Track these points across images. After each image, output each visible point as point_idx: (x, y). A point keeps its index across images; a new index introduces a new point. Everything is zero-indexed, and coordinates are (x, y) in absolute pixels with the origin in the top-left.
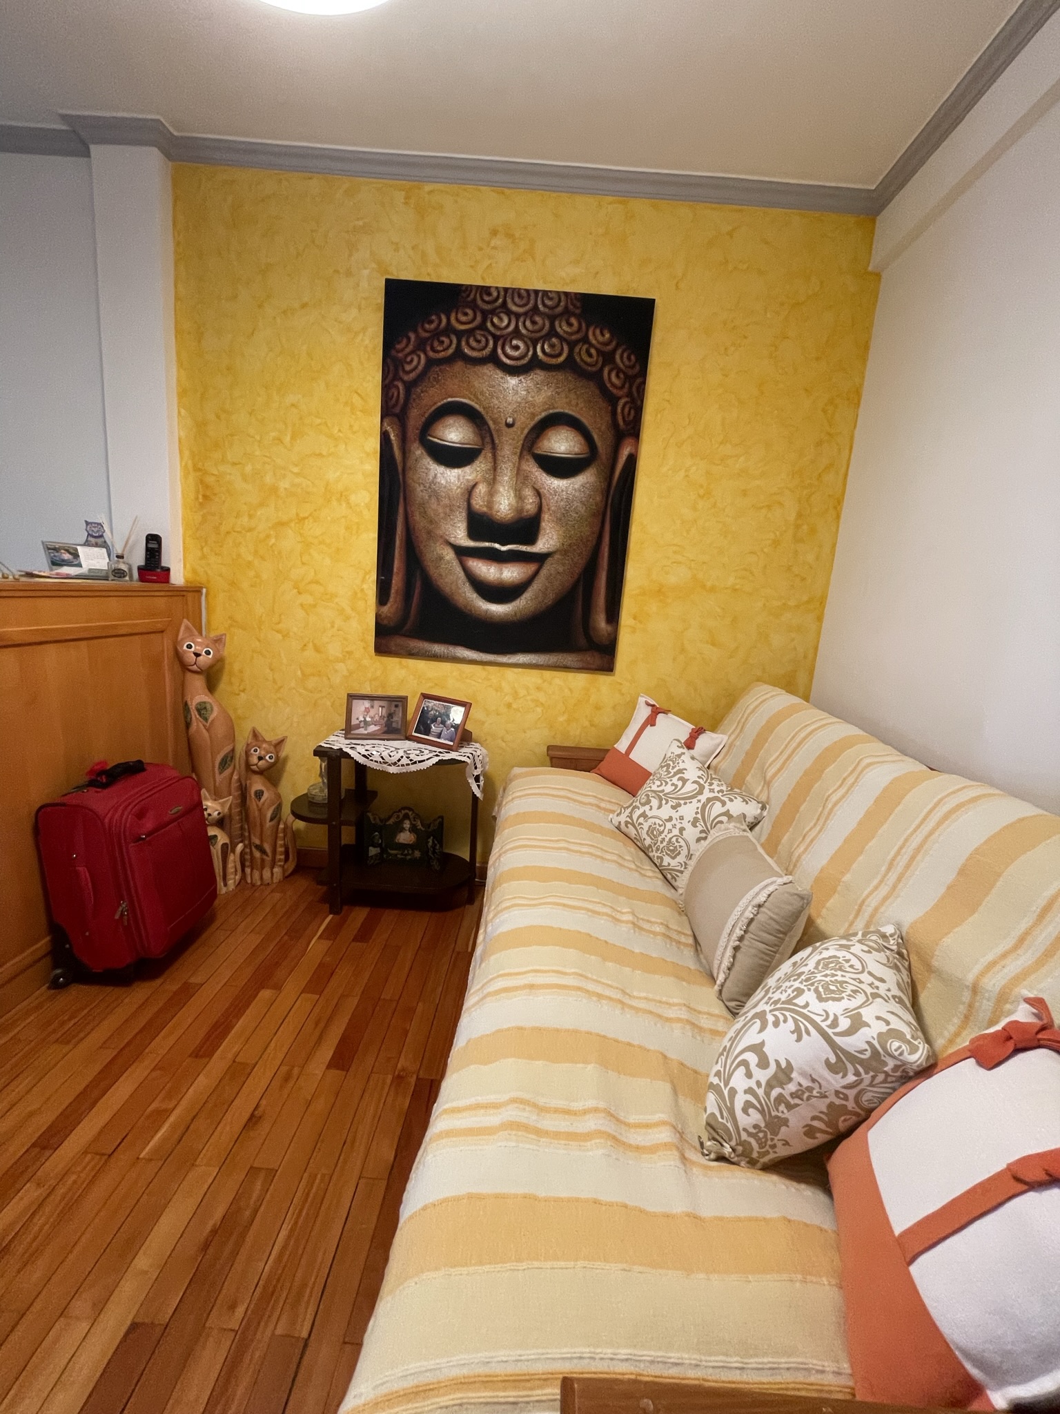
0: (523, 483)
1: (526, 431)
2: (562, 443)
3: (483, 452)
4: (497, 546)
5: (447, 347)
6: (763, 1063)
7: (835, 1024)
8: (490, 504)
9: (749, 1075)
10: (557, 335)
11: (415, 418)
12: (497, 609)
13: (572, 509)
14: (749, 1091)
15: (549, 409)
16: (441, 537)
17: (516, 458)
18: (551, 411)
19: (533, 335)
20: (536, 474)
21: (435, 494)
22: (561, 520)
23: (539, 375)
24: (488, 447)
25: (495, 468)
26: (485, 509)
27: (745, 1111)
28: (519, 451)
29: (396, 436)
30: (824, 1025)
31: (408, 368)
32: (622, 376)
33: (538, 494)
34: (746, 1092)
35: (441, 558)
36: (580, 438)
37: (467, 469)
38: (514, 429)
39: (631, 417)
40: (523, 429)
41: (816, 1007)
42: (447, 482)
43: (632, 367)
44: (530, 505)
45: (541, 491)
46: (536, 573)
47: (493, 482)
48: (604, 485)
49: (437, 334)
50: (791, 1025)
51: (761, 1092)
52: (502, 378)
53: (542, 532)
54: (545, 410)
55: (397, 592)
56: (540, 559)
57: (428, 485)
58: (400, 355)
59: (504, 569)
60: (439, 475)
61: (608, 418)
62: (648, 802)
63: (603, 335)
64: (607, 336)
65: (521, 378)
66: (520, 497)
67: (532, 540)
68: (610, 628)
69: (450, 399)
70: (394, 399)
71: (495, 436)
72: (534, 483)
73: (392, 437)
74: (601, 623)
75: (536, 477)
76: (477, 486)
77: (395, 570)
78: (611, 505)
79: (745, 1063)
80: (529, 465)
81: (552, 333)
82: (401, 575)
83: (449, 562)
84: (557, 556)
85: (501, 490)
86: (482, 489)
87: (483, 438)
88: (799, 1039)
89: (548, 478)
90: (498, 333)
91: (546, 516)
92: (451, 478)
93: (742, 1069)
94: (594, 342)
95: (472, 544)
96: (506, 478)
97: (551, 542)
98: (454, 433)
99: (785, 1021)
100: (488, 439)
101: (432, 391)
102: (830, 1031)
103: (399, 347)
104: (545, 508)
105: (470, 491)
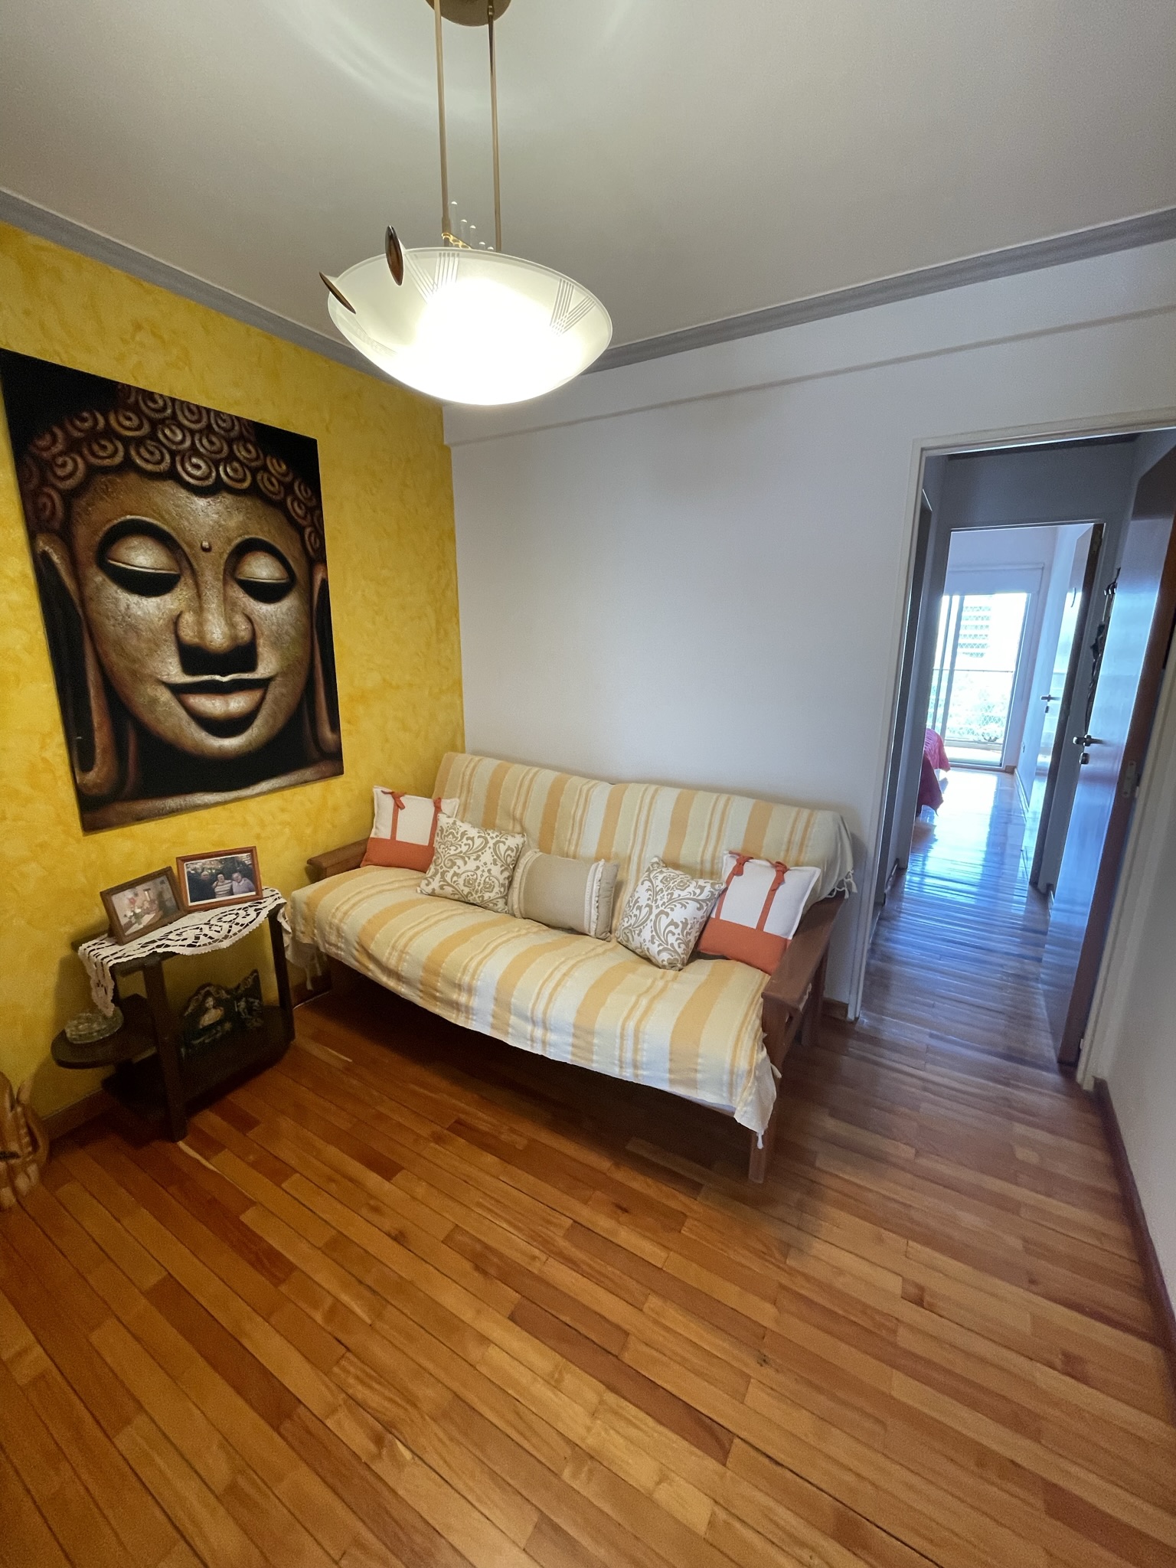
0: (232, 610)
1: (225, 556)
2: (262, 569)
3: (183, 579)
4: (218, 678)
5: (111, 455)
6: (677, 926)
7: (695, 894)
8: (201, 634)
9: (674, 934)
10: (238, 460)
11: (85, 537)
12: (231, 743)
13: (284, 632)
14: (677, 939)
15: (244, 534)
16: (151, 676)
17: (220, 584)
18: (247, 537)
19: (213, 455)
20: (244, 599)
21: (134, 628)
22: (276, 643)
23: (227, 499)
24: (188, 573)
25: (199, 595)
26: (196, 640)
27: (679, 947)
28: (221, 577)
29: (62, 558)
30: (692, 896)
31: (60, 472)
32: (303, 507)
33: (249, 620)
34: (676, 940)
35: (154, 701)
36: (277, 564)
37: (167, 597)
38: (212, 554)
39: (318, 545)
40: (221, 554)
41: (683, 894)
42: (145, 613)
43: (310, 499)
44: (243, 630)
45: (251, 617)
46: (263, 699)
47: (200, 611)
48: (307, 607)
49: (94, 436)
50: (679, 906)
51: (681, 936)
52: (187, 497)
53: (260, 657)
54: (240, 536)
55: (104, 751)
56: (263, 684)
57: (120, 618)
58: (45, 454)
59: (229, 700)
60: (132, 606)
61: (299, 546)
62: (454, 864)
63: (280, 466)
64: (284, 467)
65: (209, 499)
66: (232, 625)
67: (252, 667)
68: (335, 736)
69: (129, 517)
70: (48, 513)
71: (192, 560)
72: (244, 609)
73: (55, 558)
74: (327, 733)
75: (244, 603)
76: (183, 615)
77: (96, 725)
78: (316, 626)
79: (670, 932)
80: (235, 591)
81: (231, 458)
82: (105, 729)
83: (165, 704)
84: (279, 679)
85: (210, 617)
86: (188, 618)
87: (178, 563)
88: (686, 907)
89: (255, 603)
90: (174, 447)
91: (261, 641)
92: (149, 608)
93: (670, 934)
94: (273, 471)
95: (189, 679)
96: (213, 606)
97: (271, 666)
98: (143, 557)
99: (675, 906)
100: (185, 564)
101: (101, 505)
102: (695, 897)
103: (42, 443)
104: (258, 632)
105: (176, 622)
